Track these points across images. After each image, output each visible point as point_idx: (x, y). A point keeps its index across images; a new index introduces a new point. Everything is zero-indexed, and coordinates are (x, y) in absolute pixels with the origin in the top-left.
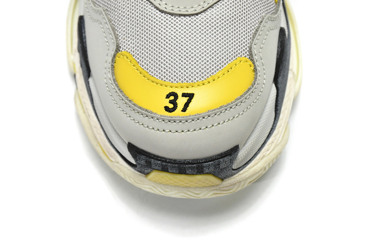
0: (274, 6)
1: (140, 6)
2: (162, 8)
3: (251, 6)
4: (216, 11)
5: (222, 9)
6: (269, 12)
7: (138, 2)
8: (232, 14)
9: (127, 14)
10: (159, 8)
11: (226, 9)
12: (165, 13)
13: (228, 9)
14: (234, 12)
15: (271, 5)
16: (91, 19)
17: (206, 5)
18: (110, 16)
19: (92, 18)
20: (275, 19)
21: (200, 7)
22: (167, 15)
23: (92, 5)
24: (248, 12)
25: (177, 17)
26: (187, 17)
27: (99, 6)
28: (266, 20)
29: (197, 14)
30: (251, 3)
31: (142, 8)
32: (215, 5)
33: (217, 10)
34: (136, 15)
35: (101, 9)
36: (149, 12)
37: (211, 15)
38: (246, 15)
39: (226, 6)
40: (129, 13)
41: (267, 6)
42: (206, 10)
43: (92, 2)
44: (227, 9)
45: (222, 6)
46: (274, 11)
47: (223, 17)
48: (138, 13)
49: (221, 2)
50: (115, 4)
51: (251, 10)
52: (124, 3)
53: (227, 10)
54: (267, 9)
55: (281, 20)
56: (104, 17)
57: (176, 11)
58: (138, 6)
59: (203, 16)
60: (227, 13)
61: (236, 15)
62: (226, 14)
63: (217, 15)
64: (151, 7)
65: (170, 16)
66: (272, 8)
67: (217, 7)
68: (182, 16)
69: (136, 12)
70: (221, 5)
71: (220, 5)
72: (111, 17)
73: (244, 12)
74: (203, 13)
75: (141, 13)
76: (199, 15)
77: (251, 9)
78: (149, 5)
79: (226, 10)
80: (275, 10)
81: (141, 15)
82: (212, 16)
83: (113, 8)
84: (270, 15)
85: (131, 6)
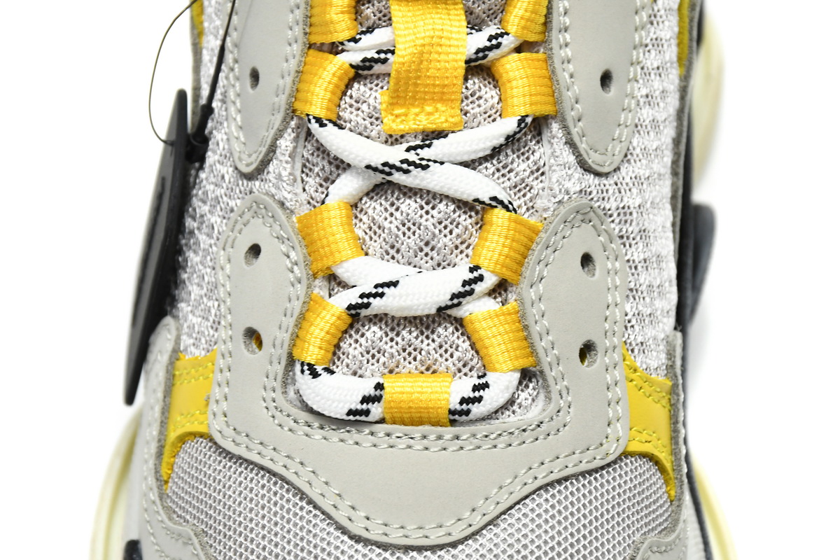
0: (666, 511)
1: (295, 525)
2: (356, 529)
3: (602, 515)
4: (507, 534)
5: (523, 529)
6: (653, 529)
7: (291, 513)
8: (549, 541)
9: (261, 546)
10: (349, 531)
11: (534, 527)
12: (367, 542)
13: (539, 526)
14: (556, 536)
15: (656, 510)
16: (161, 556)
17: (478, 520)
18: (213, 550)
19: (163, 552)
20: (669, 547)
21: (463, 525)
22: (370, 547)
23: (163, 516)
24: (595, 534)
25: (398, 555)
26: (425, 553)
27: (182, 521)
28: (646, 552)
29: (454, 545)
30: (602, 508)
31: (301, 529)
32: (503, 517)
33: (509, 532)
34: (284, 548)
35: (188, 530)
36: (321, 541)
37: (492, 547)
38: (589, 543)
39: (533, 520)
40: (266, 543)
41: (647, 512)
42: (478, 532)
43: (164, 507)
44: (537, 526)
45: (523, 519)
46: (665, 525)
47: (525, 550)
48: (292, 543)
49: (519, 509)
50: (227, 517)
51: (602, 528)
52: (253, 515)
53: (536, 529)
54: (647, 521)
55: (686, 547)
56: (196, 552)
57: (395, 538)
58: (292, 523)
59: (471, 551)
60: (536, 540)
61: (563, 542)
62: (532, 541)
63: (508, 546)
64: (325, 527)
65: (381, 551)
66: (661, 515)
67: (509, 522)
68: (413, 551)
69: (286, 540)
70: (520, 516)
71: (517, 516)
72: (215, 552)
73: (582, 533)
74: (470, 542)
75: (298, 542)
76: (460, 547)
77: (602, 525)
78: (321, 521)
79: (532, 531)
80: (670, 520)
81: (299, 548)
82: (494, 549)
83: (221, 527)
84: (655, 539)
85: (272, 522)
